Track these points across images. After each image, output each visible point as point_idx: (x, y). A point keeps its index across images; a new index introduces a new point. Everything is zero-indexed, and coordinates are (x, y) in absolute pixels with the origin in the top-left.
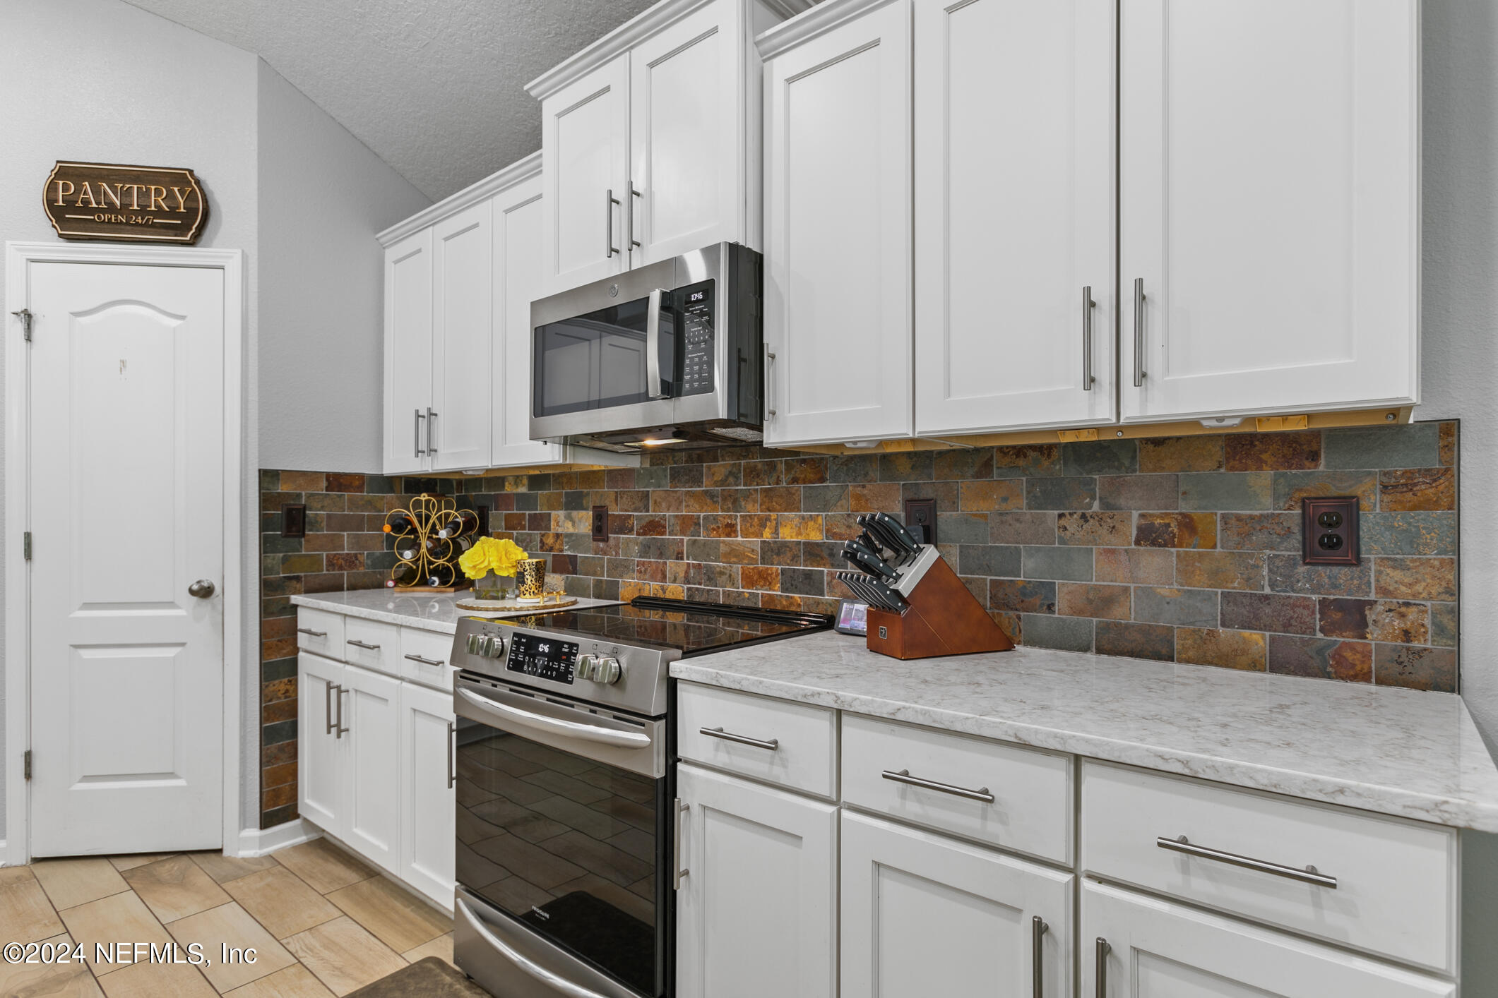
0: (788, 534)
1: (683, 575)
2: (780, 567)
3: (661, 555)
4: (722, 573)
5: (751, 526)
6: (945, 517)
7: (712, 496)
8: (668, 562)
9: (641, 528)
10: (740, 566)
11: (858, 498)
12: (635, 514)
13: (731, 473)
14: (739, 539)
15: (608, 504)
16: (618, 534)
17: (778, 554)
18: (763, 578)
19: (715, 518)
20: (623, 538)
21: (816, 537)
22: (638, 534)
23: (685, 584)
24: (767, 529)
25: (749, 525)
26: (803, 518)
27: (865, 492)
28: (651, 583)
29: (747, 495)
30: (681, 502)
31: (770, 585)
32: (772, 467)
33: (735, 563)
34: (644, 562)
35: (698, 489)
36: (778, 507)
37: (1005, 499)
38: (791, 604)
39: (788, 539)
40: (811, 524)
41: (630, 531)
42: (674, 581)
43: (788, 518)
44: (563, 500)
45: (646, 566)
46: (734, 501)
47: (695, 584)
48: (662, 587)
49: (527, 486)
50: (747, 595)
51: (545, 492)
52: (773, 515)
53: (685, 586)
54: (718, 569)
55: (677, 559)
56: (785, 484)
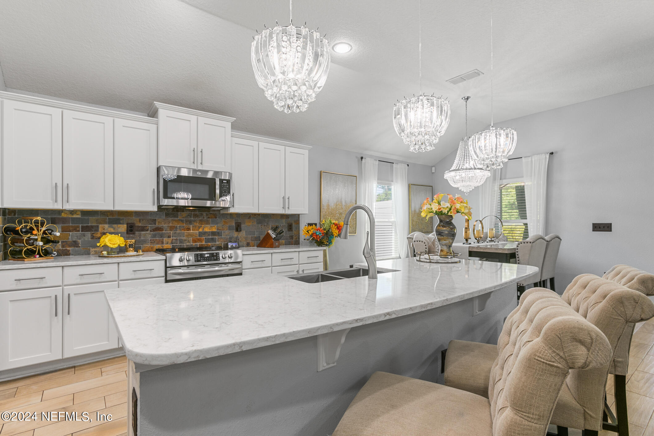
0: (207, 230)
1: (171, 242)
2: (204, 237)
3: (161, 237)
4: (185, 240)
5: (196, 228)
6: (243, 226)
7: (182, 221)
8: (164, 239)
9: (152, 230)
10: (191, 238)
11: (225, 222)
12: (149, 225)
13: (188, 215)
14: (191, 231)
15: (135, 222)
16: (140, 231)
17: (204, 234)
18: (200, 240)
19: (183, 227)
20: (143, 233)
21: (214, 230)
22: (150, 231)
23: (171, 244)
24: (201, 229)
25: (194, 228)
26: (211, 226)
27: (226, 221)
28: (157, 245)
29: (195, 221)
30: (170, 222)
31: (201, 242)
32: (202, 214)
33: (190, 237)
34: (153, 240)
35: (177, 219)
36: (204, 224)
37: (253, 223)
38: (208, 245)
39: (207, 231)
40: (213, 227)
41: (147, 230)
42: (167, 243)
43: (207, 226)
44: (107, 221)
45: (154, 241)
46: (190, 222)
47: (175, 244)
48: (162, 246)
49: (80, 215)
50: (194, 245)
51: (94, 218)
52: (203, 226)
53: (171, 245)
54: (184, 239)
55: (168, 237)
56: (205, 219)
